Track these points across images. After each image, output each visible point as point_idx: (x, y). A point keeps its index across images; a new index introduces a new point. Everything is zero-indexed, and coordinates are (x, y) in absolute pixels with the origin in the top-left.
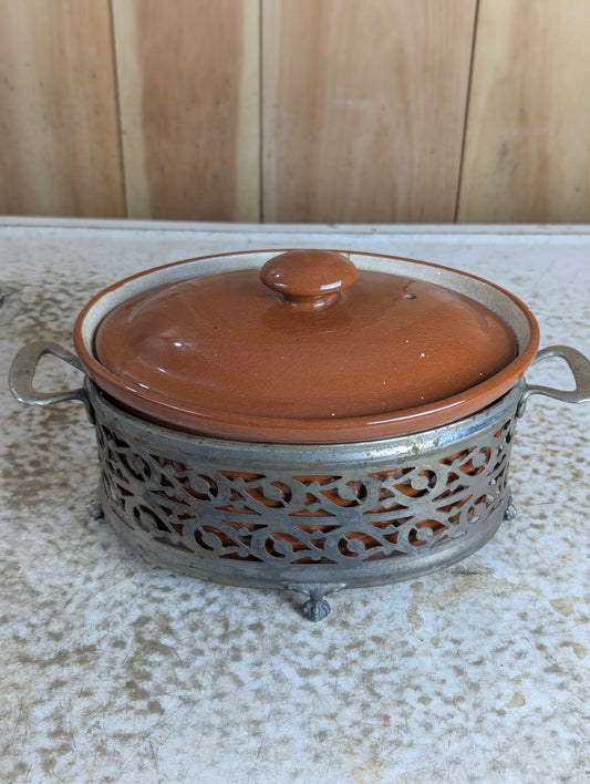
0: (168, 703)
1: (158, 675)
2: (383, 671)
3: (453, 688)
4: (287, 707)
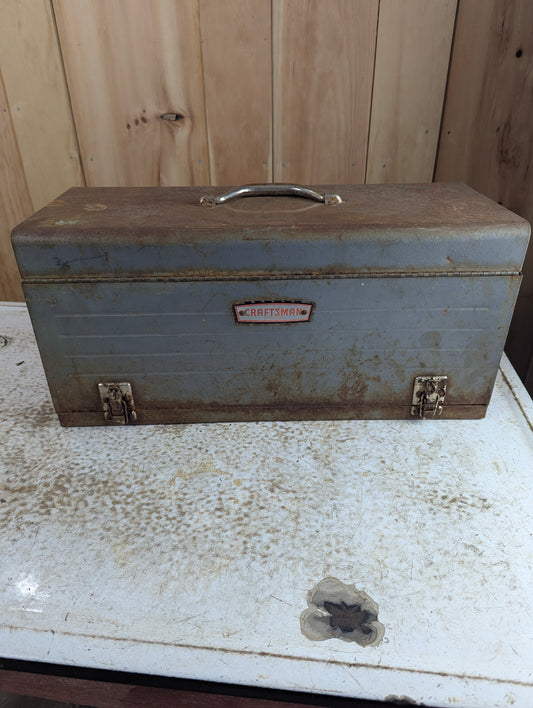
0: (54, 511)
1: (56, 499)
2: (148, 504)
3: (174, 513)
4: (101, 516)
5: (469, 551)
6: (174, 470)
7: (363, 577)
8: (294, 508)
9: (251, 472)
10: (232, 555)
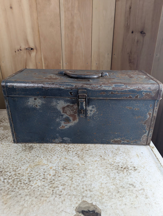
5: (131, 186)
6: (28, 165)
7: (95, 200)
8: (71, 176)
9: (56, 163)
10: (48, 196)
